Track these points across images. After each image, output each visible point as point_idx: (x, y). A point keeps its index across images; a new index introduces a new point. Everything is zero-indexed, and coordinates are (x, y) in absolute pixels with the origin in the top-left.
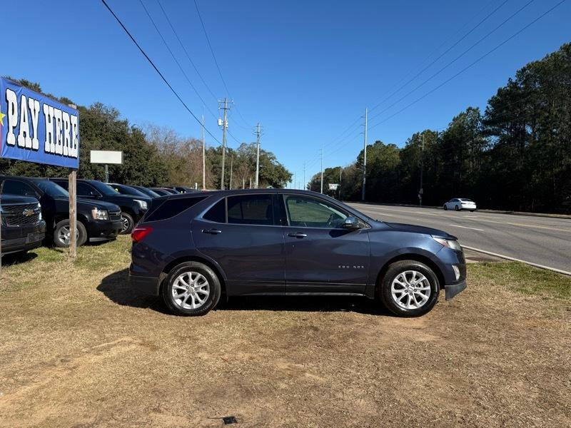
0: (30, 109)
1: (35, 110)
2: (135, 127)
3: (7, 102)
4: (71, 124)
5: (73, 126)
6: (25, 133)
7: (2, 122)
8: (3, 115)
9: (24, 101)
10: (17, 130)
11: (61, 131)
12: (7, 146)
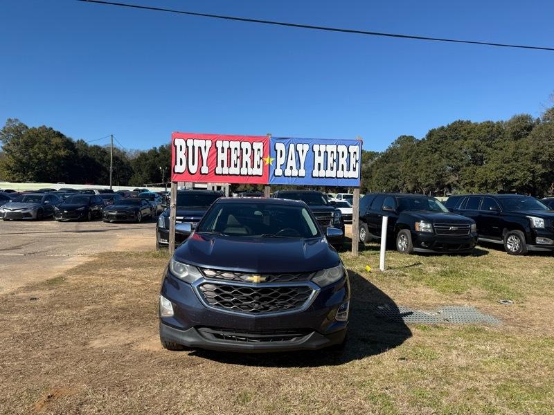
1: (303, 151)
3: (276, 151)
4: (349, 153)
5: (352, 154)
6: (291, 168)
7: (271, 164)
8: (272, 159)
9: (292, 146)
10: (284, 166)
11: (334, 161)
12: (274, 177)
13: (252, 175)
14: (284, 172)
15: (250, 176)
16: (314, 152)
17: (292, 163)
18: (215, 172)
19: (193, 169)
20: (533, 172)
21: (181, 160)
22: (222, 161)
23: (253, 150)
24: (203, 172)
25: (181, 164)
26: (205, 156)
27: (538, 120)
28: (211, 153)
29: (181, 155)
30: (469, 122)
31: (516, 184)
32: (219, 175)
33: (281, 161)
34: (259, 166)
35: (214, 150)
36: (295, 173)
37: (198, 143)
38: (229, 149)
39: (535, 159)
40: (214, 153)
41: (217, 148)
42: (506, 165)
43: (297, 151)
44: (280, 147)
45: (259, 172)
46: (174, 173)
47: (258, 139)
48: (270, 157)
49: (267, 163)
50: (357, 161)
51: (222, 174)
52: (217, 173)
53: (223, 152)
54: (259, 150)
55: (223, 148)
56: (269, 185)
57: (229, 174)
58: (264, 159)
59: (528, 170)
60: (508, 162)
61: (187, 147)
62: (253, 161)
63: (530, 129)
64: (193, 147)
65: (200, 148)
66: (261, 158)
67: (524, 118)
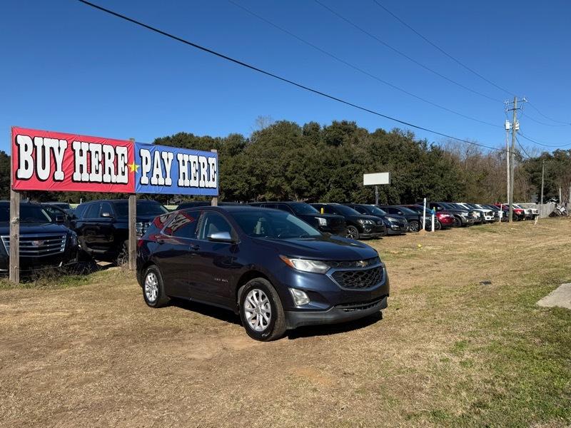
0: (163, 160)
1: (168, 159)
2: (434, 145)
3: (141, 157)
4: (208, 164)
5: (211, 165)
6: (158, 176)
7: (136, 171)
8: (137, 166)
9: (157, 154)
10: (150, 174)
11: (196, 171)
12: (140, 186)
13: (116, 183)
14: (150, 181)
15: (114, 183)
16: (178, 161)
17: (158, 171)
18: (72, 178)
19: (44, 174)
20: (250, 184)
21: (26, 162)
22: (81, 166)
23: (116, 154)
24: (56, 178)
25: (27, 168)
26: (59, 158)
27: (248, 139)
28: (67, 155)
29: (26, 156)
30: (191, 135)
31: (237, 193)
32: (77, 182)
33: (147, 168)
34: (123, 173)
35: (70, 152)
36: (161, 181)
37: (49, 143)
38: (89, 152)
39: (251, 172)
40: (71, 156)
41: (74, 151)
42: (228, 177)
43: (162, 159)
44: (145, 153)
45: (124, 179)
46: (17, 178)
47: (122, 143)
48: (136, 164)
49: (133, 170)
50: (215, 172)
51: (81, 181)
52: (75, 179)
53: (81, 155)
54: (123, 155)
55: (81, 151)
56: (135, 194)
57: (89, 182)
58: (129, 165)
59: (246, 182)
60: (230, 175)
61: (35, 147)
62: (116, 167)
63: (242, 146)
64: (43, 147)
65: (52, 149)
66: (125, 165)
67: (237, 137)
